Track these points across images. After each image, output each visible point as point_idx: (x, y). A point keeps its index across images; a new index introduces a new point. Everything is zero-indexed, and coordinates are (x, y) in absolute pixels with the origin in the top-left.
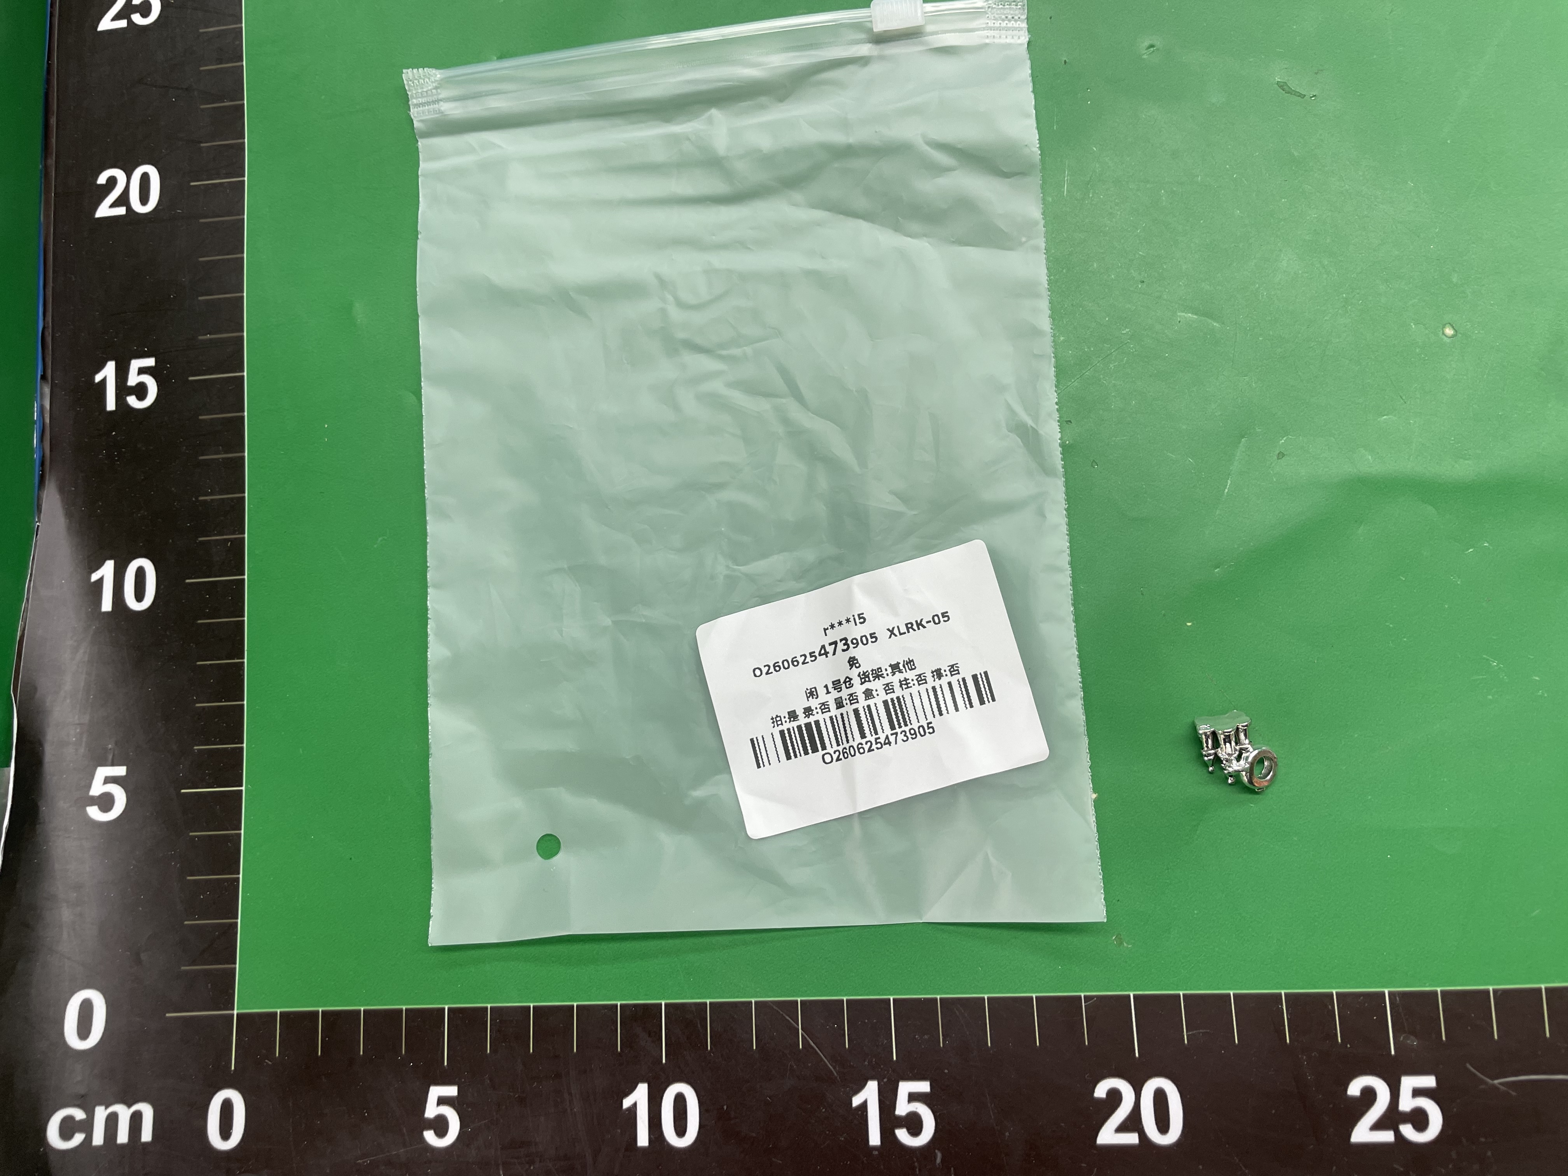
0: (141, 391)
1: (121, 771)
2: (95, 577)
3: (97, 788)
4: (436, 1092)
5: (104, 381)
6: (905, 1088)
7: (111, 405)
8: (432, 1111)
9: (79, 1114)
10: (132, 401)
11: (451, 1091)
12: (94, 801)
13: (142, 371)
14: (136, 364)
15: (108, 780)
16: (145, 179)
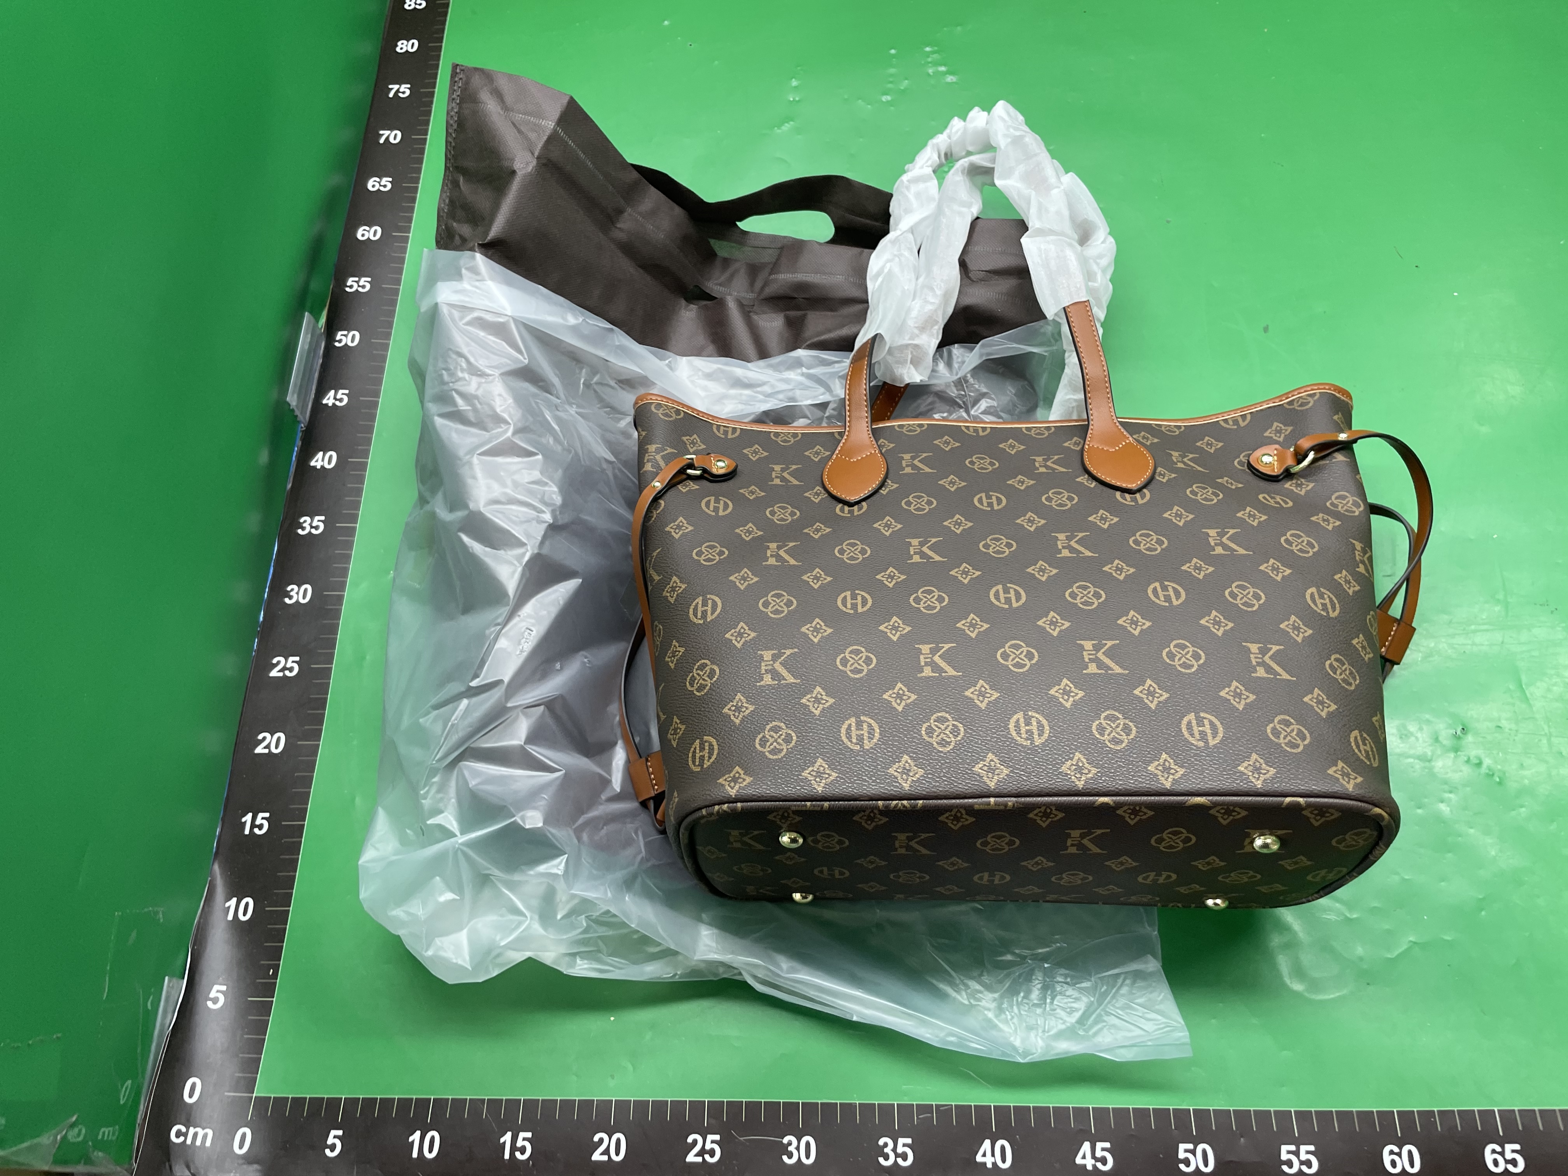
0: (260, 827)
1: (224, 988)
2: (227, 905)
3: (213, 994)
4: (333, 1133)
5: (246, 822)
6: (522, 1135)
7: (247, 832)
8: (330, 1141)
9: (184, 1129)
10: (256, 831)
11: (340, 1133)
12: (211, 999)
13: (263, 818)
14: (261, 815)
15: (218, 991)
16: (279, 739)
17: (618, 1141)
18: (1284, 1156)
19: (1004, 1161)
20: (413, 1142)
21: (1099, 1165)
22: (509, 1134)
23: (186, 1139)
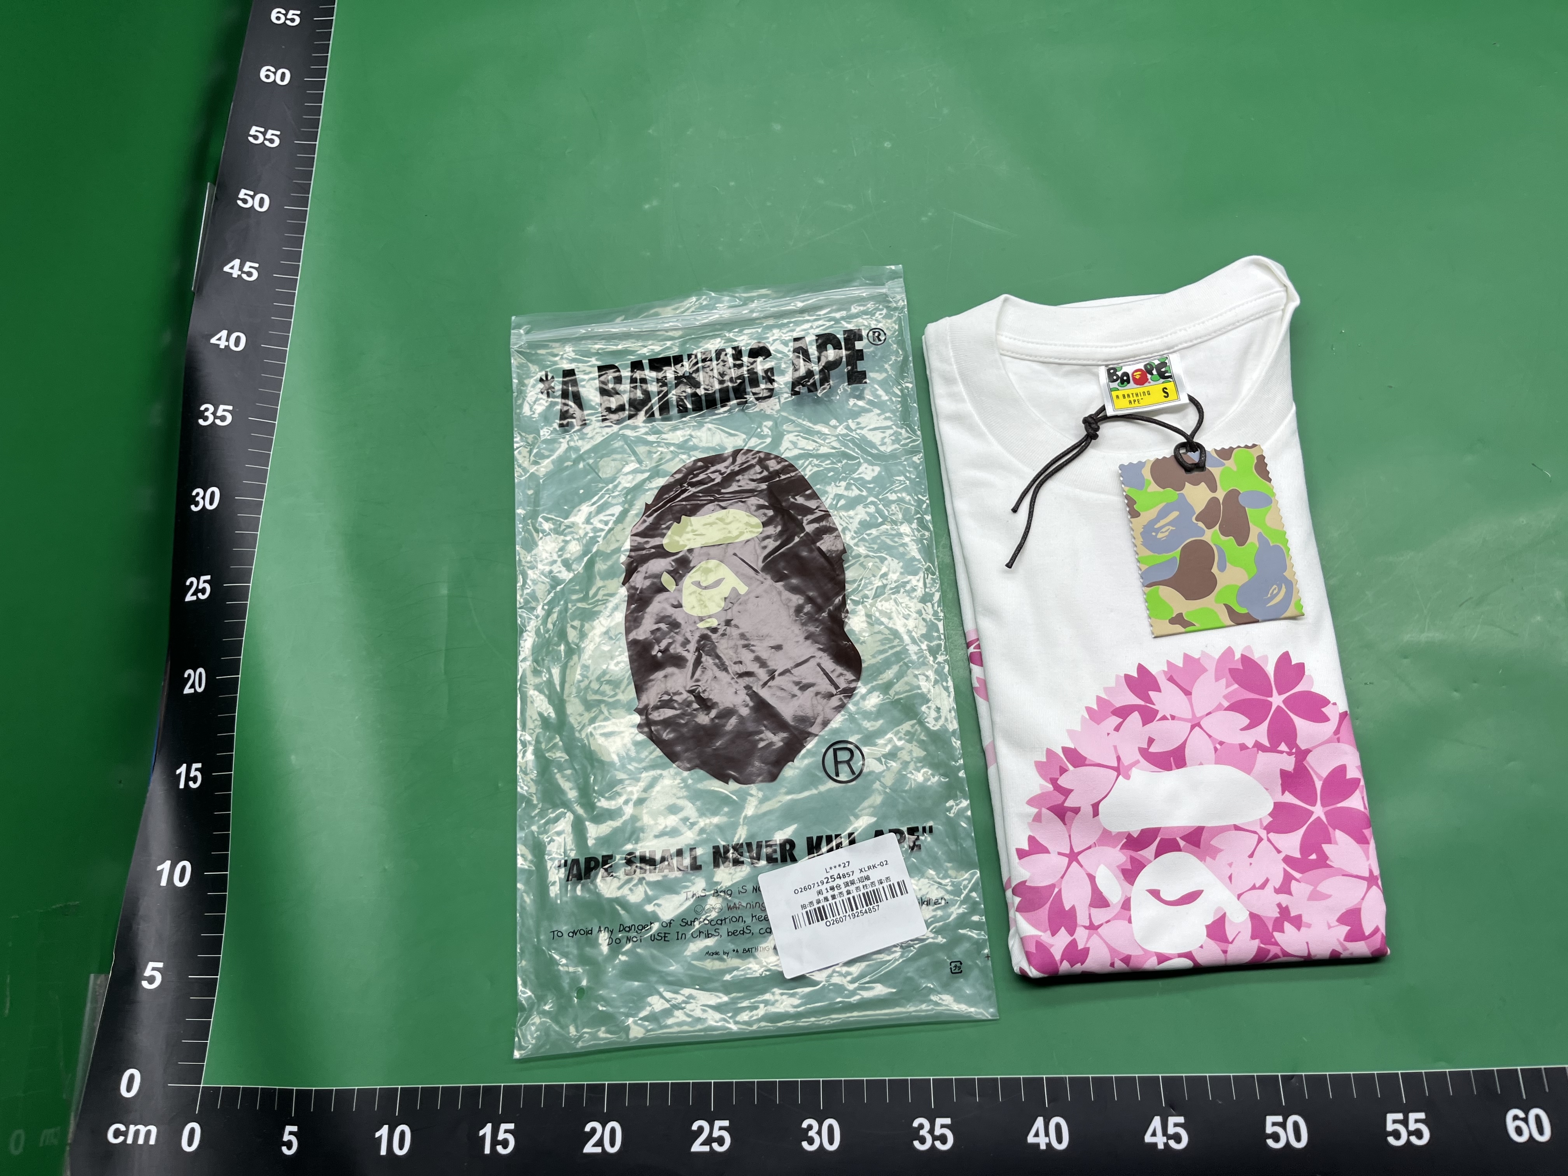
17: (613, 1131)
18: (1390, 1127)
19: (1060, 1140)
20: (381, 1136)
21: (1172, 1143)
22: (489, 1126)
23: (125, 1140)
